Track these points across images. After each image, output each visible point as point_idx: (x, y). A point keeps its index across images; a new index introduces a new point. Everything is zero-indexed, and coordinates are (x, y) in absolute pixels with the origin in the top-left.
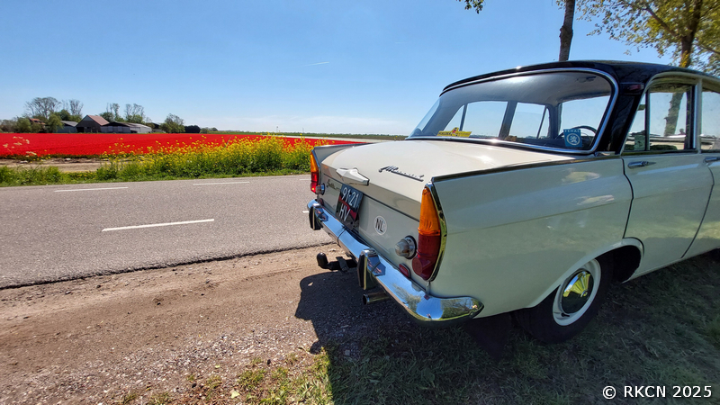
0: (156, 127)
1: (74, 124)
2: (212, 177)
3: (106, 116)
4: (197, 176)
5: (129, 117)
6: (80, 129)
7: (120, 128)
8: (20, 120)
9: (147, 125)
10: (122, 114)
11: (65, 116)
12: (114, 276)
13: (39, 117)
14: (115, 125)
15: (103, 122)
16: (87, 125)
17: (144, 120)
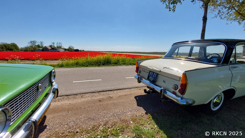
0: (65, 49)
1: (41, 49)
2: (92, 66)
3: (51, 46)
4: (87, 66)
5: (57, 46)
6: (43, 50)
7: (55, 50)
8: (26, 47)
9: (63, 49)
10: (56, 46)
11: (39, 46)
12: (84, 94)
13: (31, 46)
14: (53, 49)
15: (50, 48)
16: (45, 49)
17: (62, 48)
